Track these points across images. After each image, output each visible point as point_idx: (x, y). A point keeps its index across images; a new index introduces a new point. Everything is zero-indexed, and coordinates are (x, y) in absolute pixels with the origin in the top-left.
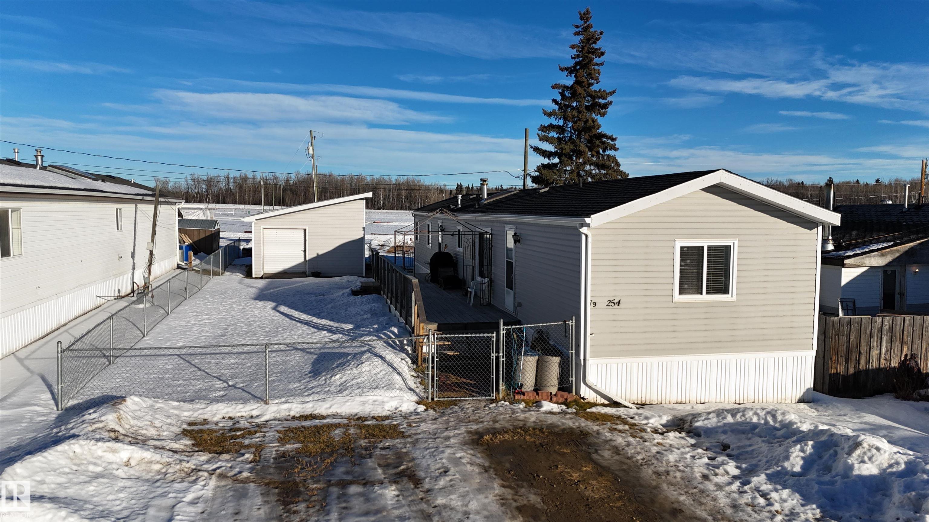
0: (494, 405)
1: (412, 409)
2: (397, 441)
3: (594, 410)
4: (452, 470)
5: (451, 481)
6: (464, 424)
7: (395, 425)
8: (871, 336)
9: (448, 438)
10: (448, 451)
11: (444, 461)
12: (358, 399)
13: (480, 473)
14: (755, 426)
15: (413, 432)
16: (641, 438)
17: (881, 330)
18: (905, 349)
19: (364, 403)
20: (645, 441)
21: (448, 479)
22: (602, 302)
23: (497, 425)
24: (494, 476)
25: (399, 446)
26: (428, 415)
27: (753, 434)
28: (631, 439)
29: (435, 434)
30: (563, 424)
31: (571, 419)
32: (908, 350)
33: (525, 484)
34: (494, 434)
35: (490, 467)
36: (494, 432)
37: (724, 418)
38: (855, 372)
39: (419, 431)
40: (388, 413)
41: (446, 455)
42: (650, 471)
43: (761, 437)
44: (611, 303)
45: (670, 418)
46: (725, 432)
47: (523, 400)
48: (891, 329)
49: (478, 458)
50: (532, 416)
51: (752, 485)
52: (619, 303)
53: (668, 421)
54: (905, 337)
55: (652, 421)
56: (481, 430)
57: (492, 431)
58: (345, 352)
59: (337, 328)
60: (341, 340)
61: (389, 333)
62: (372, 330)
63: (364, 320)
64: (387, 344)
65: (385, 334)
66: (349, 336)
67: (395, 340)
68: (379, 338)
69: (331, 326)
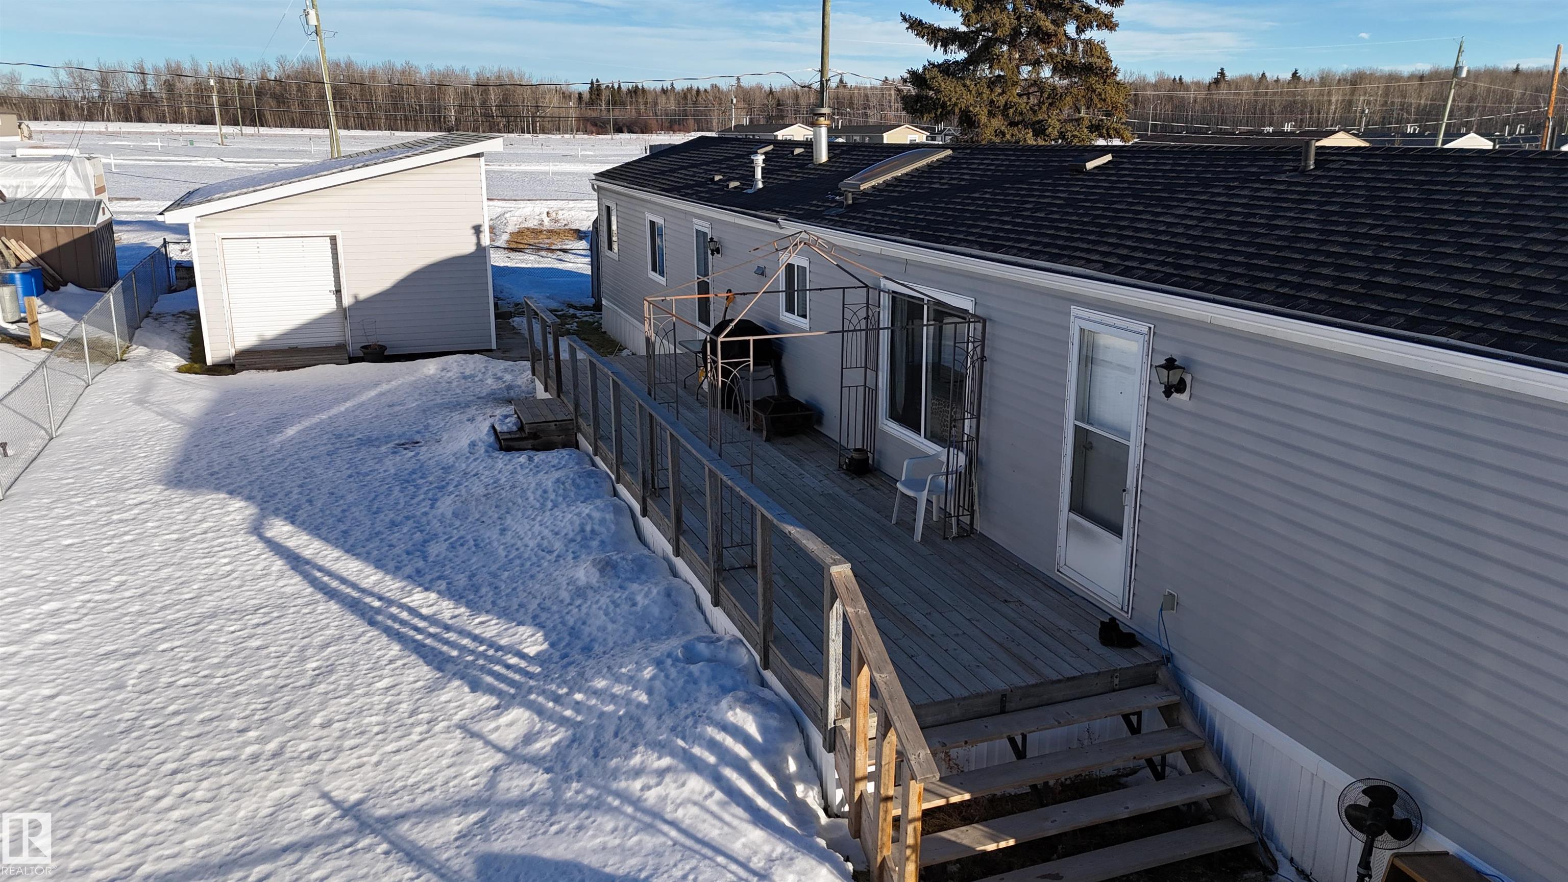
58: (593, 861)
59: (499, 648)
60: (542, 746)
61: (729, 741)
62: (643, 698)
63: (580, 592)
64: (734, 795)
65: (713, 746)
66: (563, 721)
67: (757, 767)
68: (695, 765)
69: (476, 638)
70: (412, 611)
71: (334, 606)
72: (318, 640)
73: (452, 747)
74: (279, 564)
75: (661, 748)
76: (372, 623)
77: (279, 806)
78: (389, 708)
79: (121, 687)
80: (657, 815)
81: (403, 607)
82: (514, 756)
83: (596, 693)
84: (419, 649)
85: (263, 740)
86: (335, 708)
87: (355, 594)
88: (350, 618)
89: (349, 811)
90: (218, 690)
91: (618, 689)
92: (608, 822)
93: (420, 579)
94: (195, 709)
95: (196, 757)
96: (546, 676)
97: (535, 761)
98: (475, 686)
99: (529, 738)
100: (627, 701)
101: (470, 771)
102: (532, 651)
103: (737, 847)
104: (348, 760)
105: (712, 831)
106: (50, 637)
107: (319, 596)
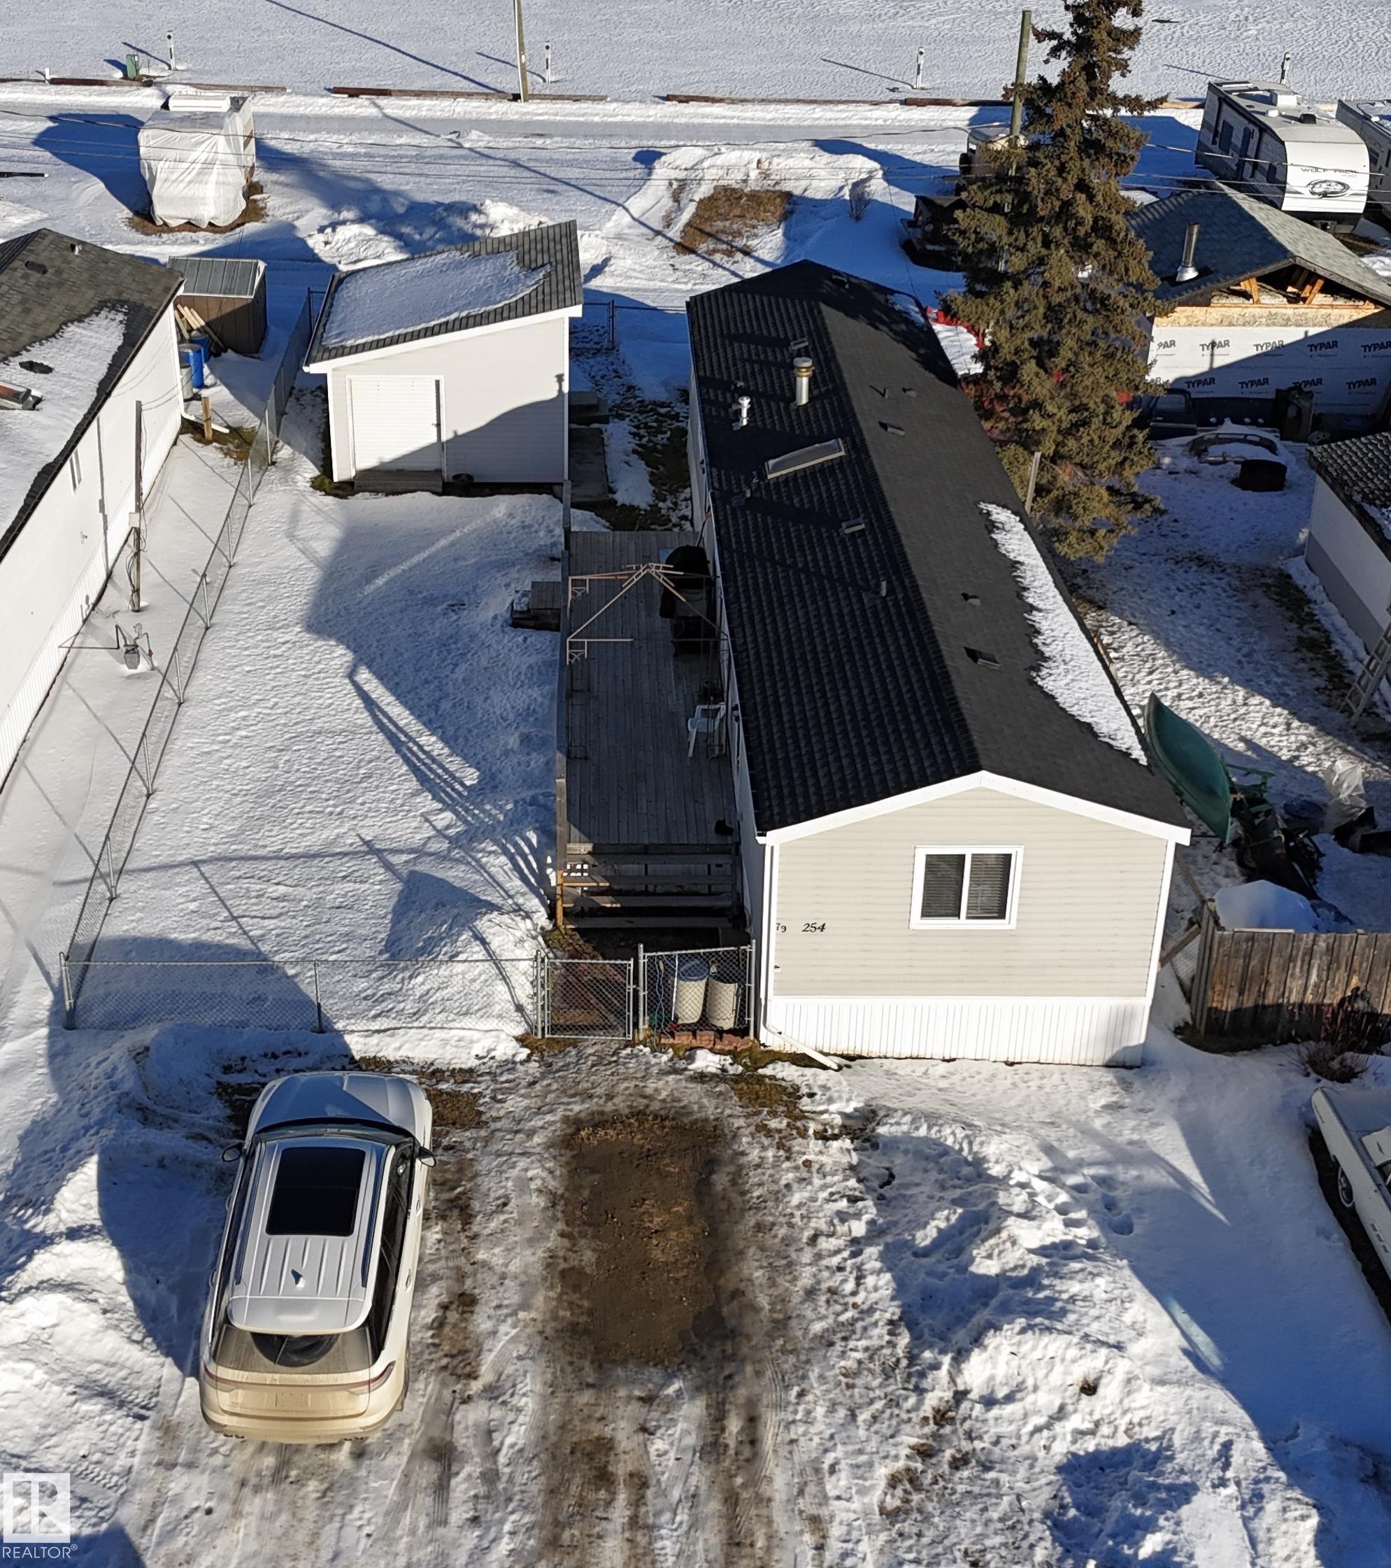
0: (628, 1050)
1: (510, 1052)
2: (468, 1134)
3: (768, 1071)
4: (513, 1203)
5: (505, 1221)
6: (565, 1100)
7: (475, 1095)
8: (1291, 959)
9: (531, 1134)
10: (522, 1163)
11: (510, 1184)
12: (438, 1034)
13: (546, 1209)
14: (946, 1151)
15: (494, 1114)
16: (789, 1150)
17: (1310, 953)
18: (1355, 981)
19: (445, 1042)
20: (788, 1159)
21: (502, 1217)
22: (796, 927)
23: (609, 1107)
24: (560, 1215)
25: (468, 1144)
26: (526, 1073)
27: (937, 1163)
28: (770, 1154)
29: (519, 1122)
30: (701, 1107)
31: (721, 1093)
32: (1361, 980)
33: (590, 1231)
34: (595, 1126)
35: (562, 1196)
36: (599, 1121)
37: (917, 1129)
38: (1256, 1006)
39: (502, 1113)
40: (473, 1063)
41: (514, 1173)
42: (752, 1223)
43: (941, 1171)
44: (810, 927)
45: (861, 1105)
46: (906, 1152)
47: (672, 1046)
48: (1330, 950)
49: (554, 1178)
50: (664, 1087)
51: (859, 1259)
52: (823, 928)
53: (856, 1110)
54: (1356, 964)
55: (833, 1108)
56: (583, 1115)
57: (597, 1118)
58: (451, 880)
59: (454, 778)
60: (452, 832)
61: (522, 844)
62: (501, 818)
63: (506, 753)
64: (516, 867)
65: (516, 845)
66: (466, 822)
67: (531, 858)
68: (505, 852)
69: (446, 770)
70: (421, 747)
71: (381, 737)
72: (367, 757)
73: (414, 824)
74: (358, 702)
75: (496, 842)
76: (398, 752)
77: (338, 836)
78: (392, 801)
79: (276, 767)
80: (483, 867)
81: (417, 744)
82: (440, 833)
83: (484, 811)
84: (415, 770)
85: (335, 806)
86: (369, 796)
87: (394, 729)
88: (388, 746)
89: (367, 843)
90: (318, 777)
91: (494, 812)
92: (463, 867)
93: (431, 725)
94: (308, 785)
95: (308, 808)
96: (467, 798)
97: (446, 837)
98: (436, 797)
99: (448, 827)
100: (494, 817)
101: (418, 837)
102: (468, 783)
103: (507, 886)
104: (369, 822)
105: (501, 878)
106: (243, 733)
107: (375, 728)
